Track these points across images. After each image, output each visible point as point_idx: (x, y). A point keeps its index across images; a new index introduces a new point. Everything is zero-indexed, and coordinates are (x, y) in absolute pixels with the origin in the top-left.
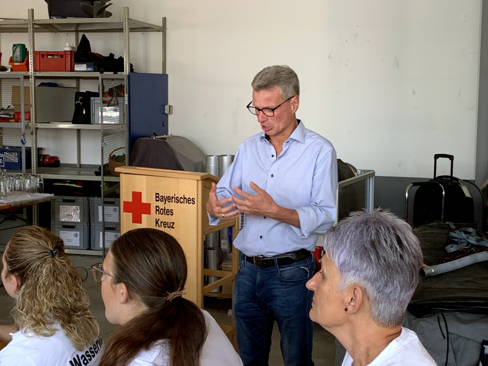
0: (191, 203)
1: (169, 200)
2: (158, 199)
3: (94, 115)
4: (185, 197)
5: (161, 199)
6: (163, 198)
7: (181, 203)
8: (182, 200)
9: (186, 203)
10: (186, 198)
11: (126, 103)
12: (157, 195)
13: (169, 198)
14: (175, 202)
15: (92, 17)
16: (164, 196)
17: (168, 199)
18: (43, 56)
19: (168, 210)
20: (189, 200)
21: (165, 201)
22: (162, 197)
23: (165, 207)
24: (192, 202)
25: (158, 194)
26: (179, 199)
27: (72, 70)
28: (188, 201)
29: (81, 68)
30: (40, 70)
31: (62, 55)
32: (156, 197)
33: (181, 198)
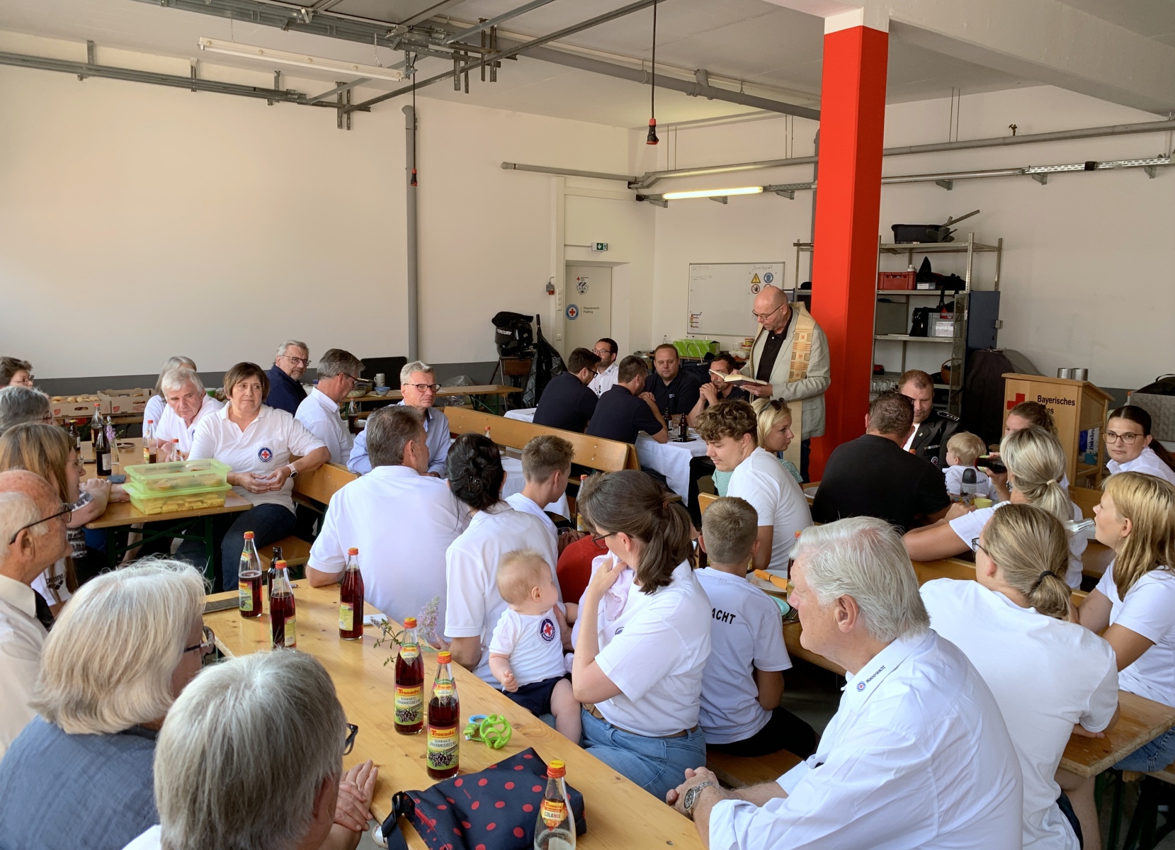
3: (931, 328)
11: (966, 318)
15: (936, 241)
18: (888, 276)
27: (915, 288)
29: (923, 286)
30: (883, 289)
31: (905, 275)
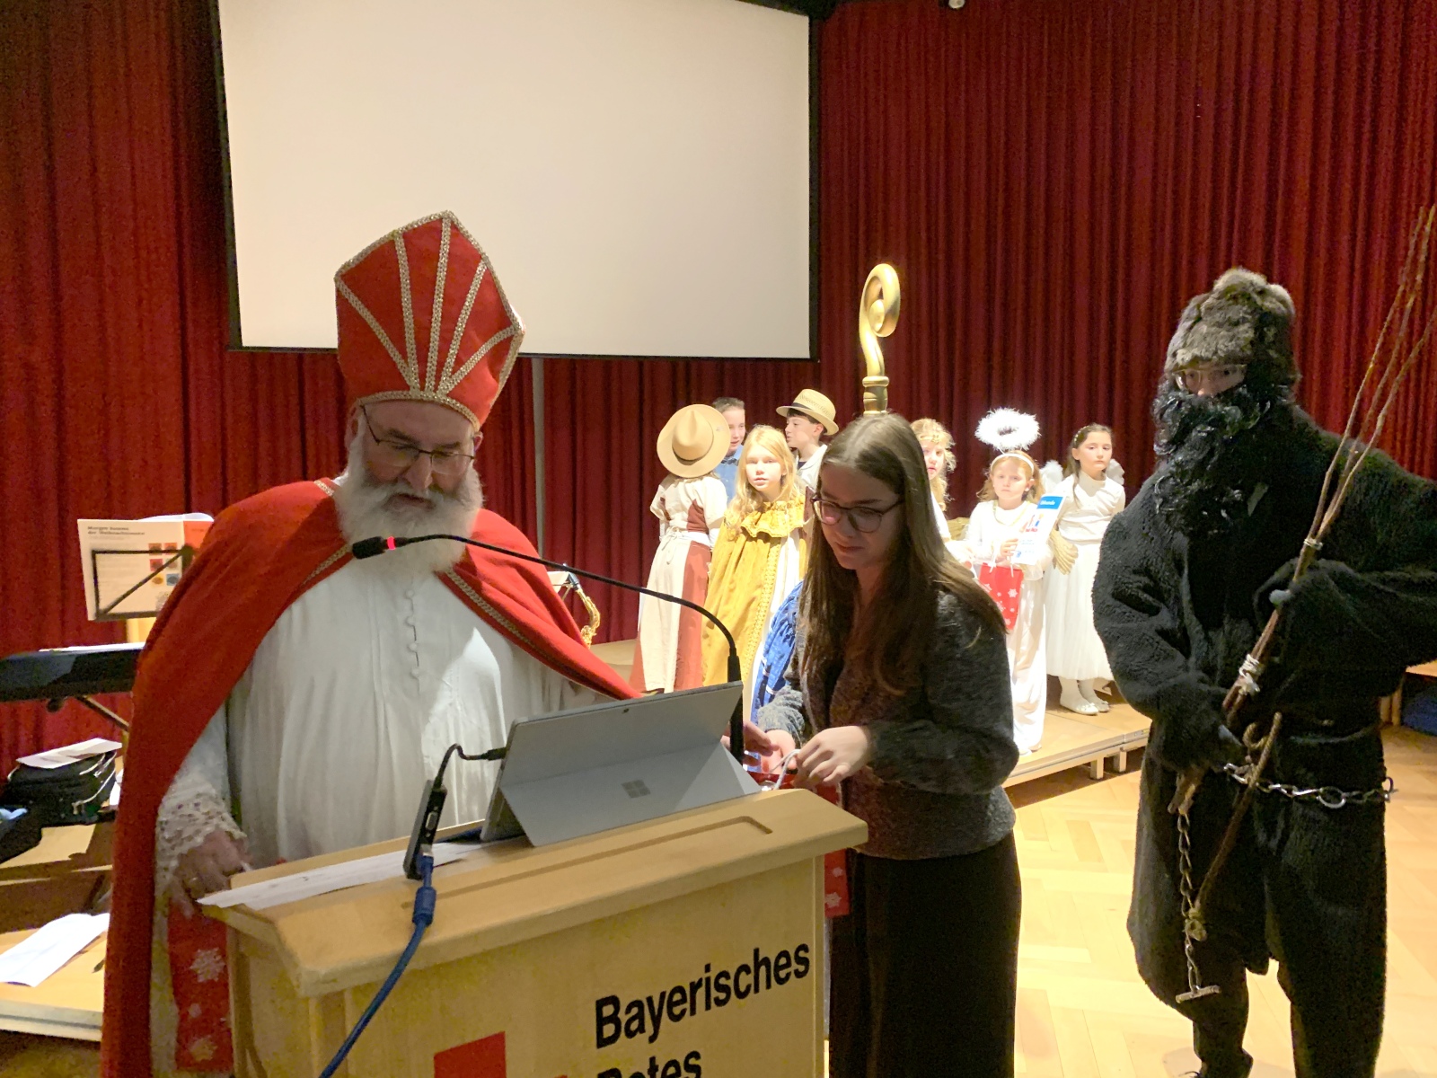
0: (793, 976)
1: (677, 1010)
2: (609, 1030)
4: (760, 958)
5: (629, 1022)
6: (640, 1016)
7: (741, 995)
8: (746, 980)
9: (769, 986)
10: (766, 961)
12: (608, 1010)
13: (677, 997)
14: (708, 1007)
16: (650, 1000)
17: (671, 1005)
19: (674, 1063)
20: (783, 961)
21: (656, 1021)
22: (635, 1011)
23: (652, 1060)
24: (794, 966)
25: (614, 1001)
26: (731, 983)
28: (778, 968)
32: (601, 1022)
33: (745, 968)
